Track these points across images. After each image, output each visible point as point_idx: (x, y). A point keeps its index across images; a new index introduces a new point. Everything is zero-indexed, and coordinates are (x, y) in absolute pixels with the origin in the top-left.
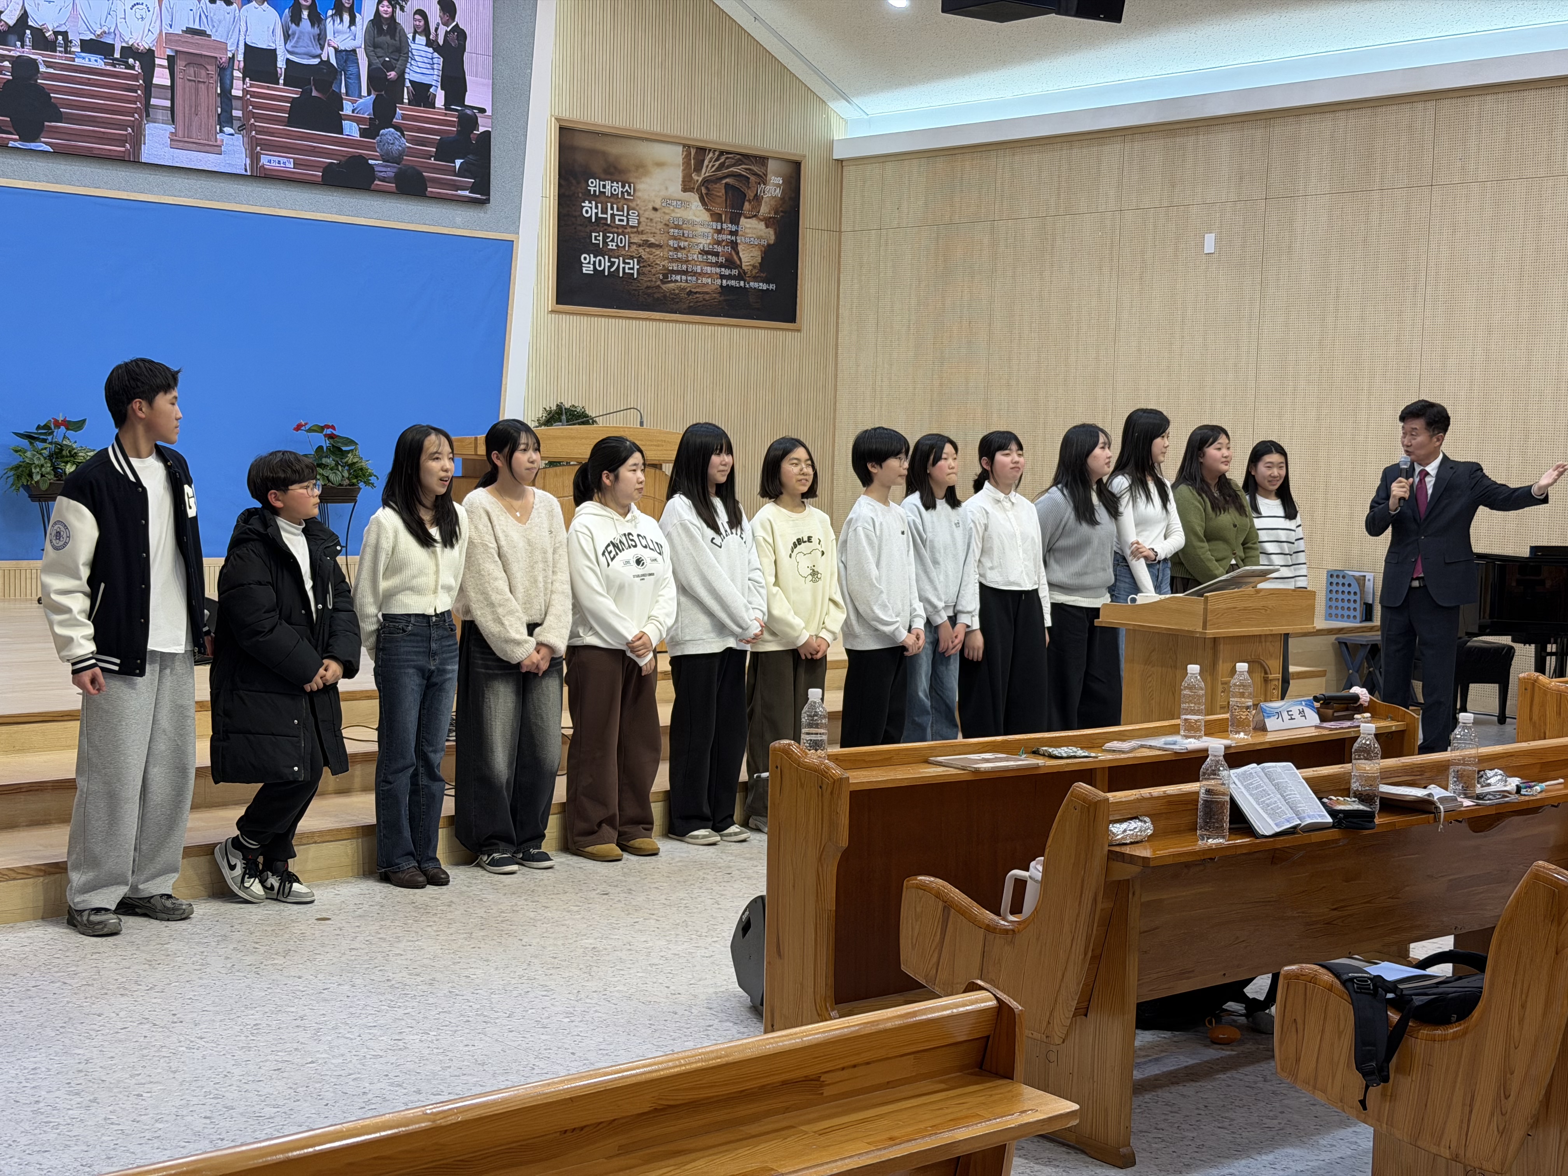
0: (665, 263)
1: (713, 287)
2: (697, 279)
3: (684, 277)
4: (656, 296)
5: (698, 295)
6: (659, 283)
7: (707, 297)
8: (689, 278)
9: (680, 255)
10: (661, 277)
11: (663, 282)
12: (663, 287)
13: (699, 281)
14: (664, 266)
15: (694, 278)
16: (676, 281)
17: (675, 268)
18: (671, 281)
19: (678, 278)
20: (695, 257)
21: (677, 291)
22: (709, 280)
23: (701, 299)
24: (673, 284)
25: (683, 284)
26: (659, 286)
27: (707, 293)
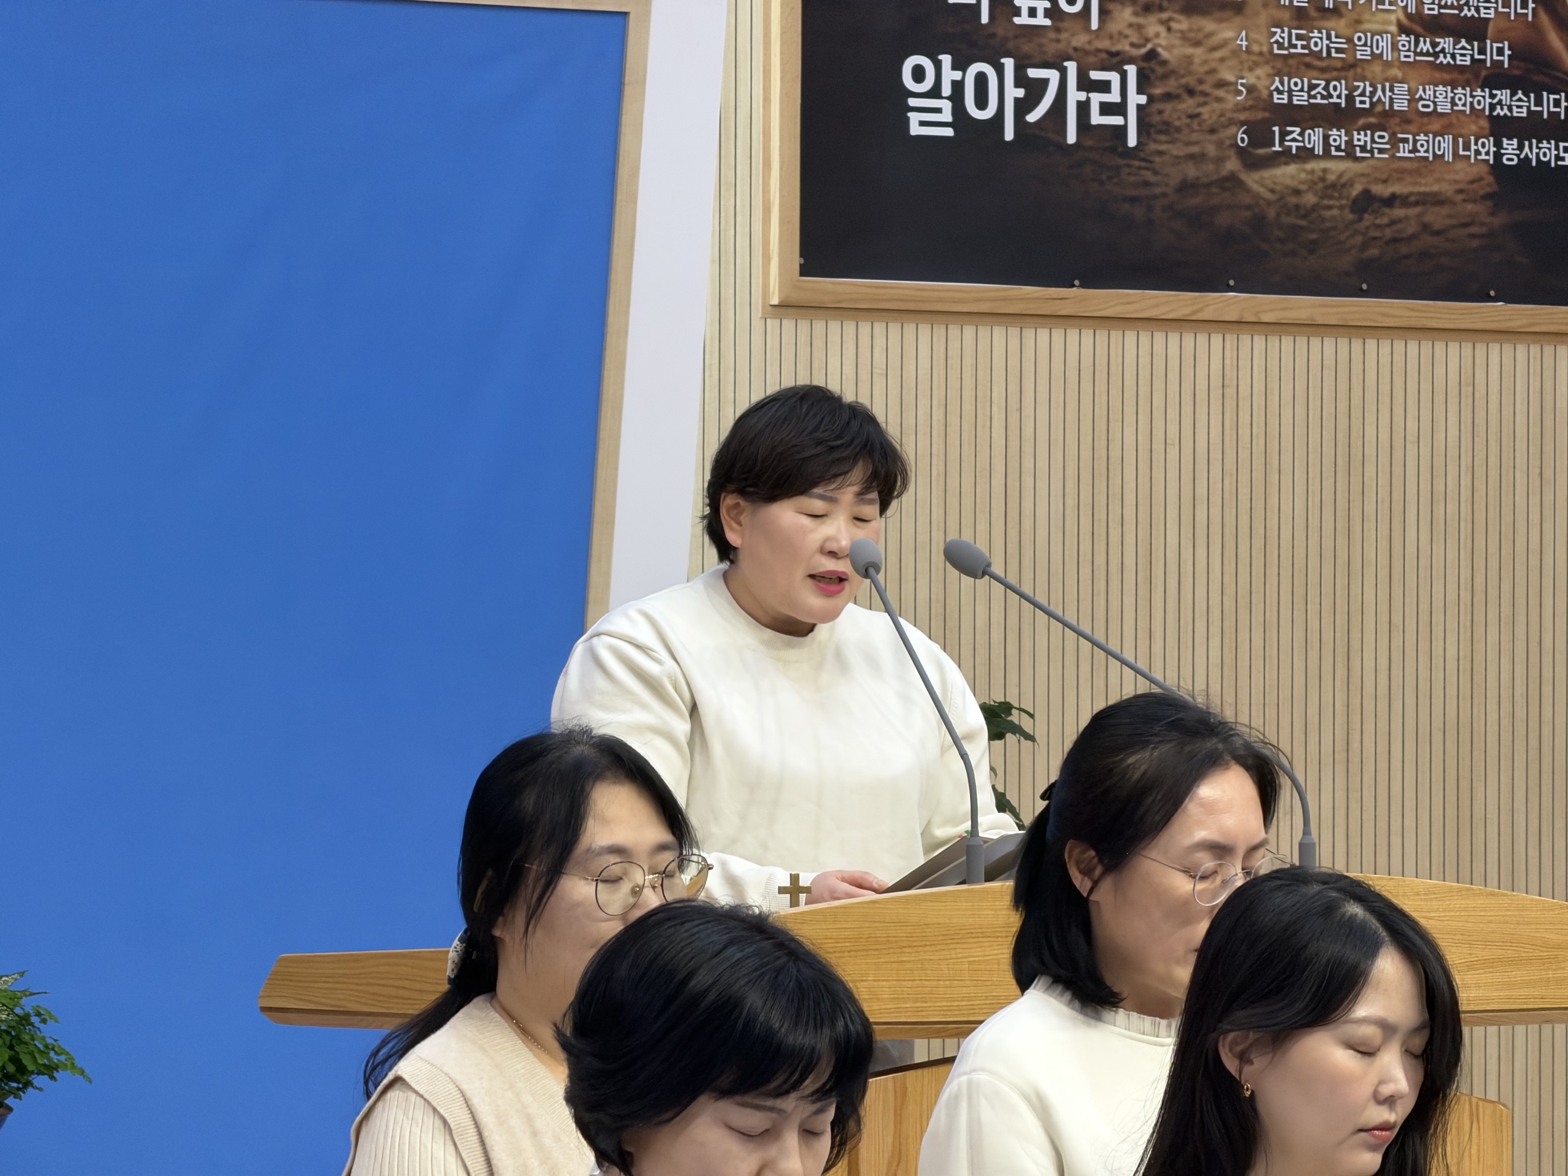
0: (1258, 77)
1: (1463, 173)
2: (1395, 142)
3: (1338, 137)
4: (1223, 219)
5: (1399, 212)
6: (1232, 165)
7: (1437, 217)
8: (1361, 138)
9: (1319, 41)
10: (1242, 138)
11: (1252, 162)
12: (1254, 180)
13: (1404, 152)
14: (1251, 89)
15: (1383, 139)
16: (1306, 154)
17: (1303, 99)
18: (1286, 156)
19: (1315, 138)
20: (1384, 45)
21: (1310, 199)
22: (1445, 144)
23: (1411, 228)
24: (1291, 169)
25: (1336, 168)
26: (1233, 179)
27: (1436, 200)
